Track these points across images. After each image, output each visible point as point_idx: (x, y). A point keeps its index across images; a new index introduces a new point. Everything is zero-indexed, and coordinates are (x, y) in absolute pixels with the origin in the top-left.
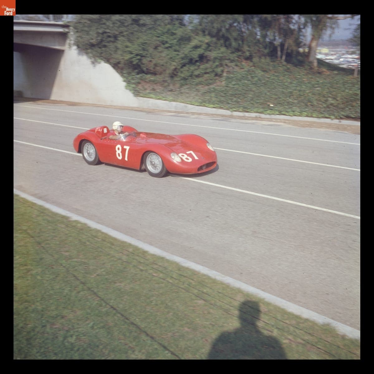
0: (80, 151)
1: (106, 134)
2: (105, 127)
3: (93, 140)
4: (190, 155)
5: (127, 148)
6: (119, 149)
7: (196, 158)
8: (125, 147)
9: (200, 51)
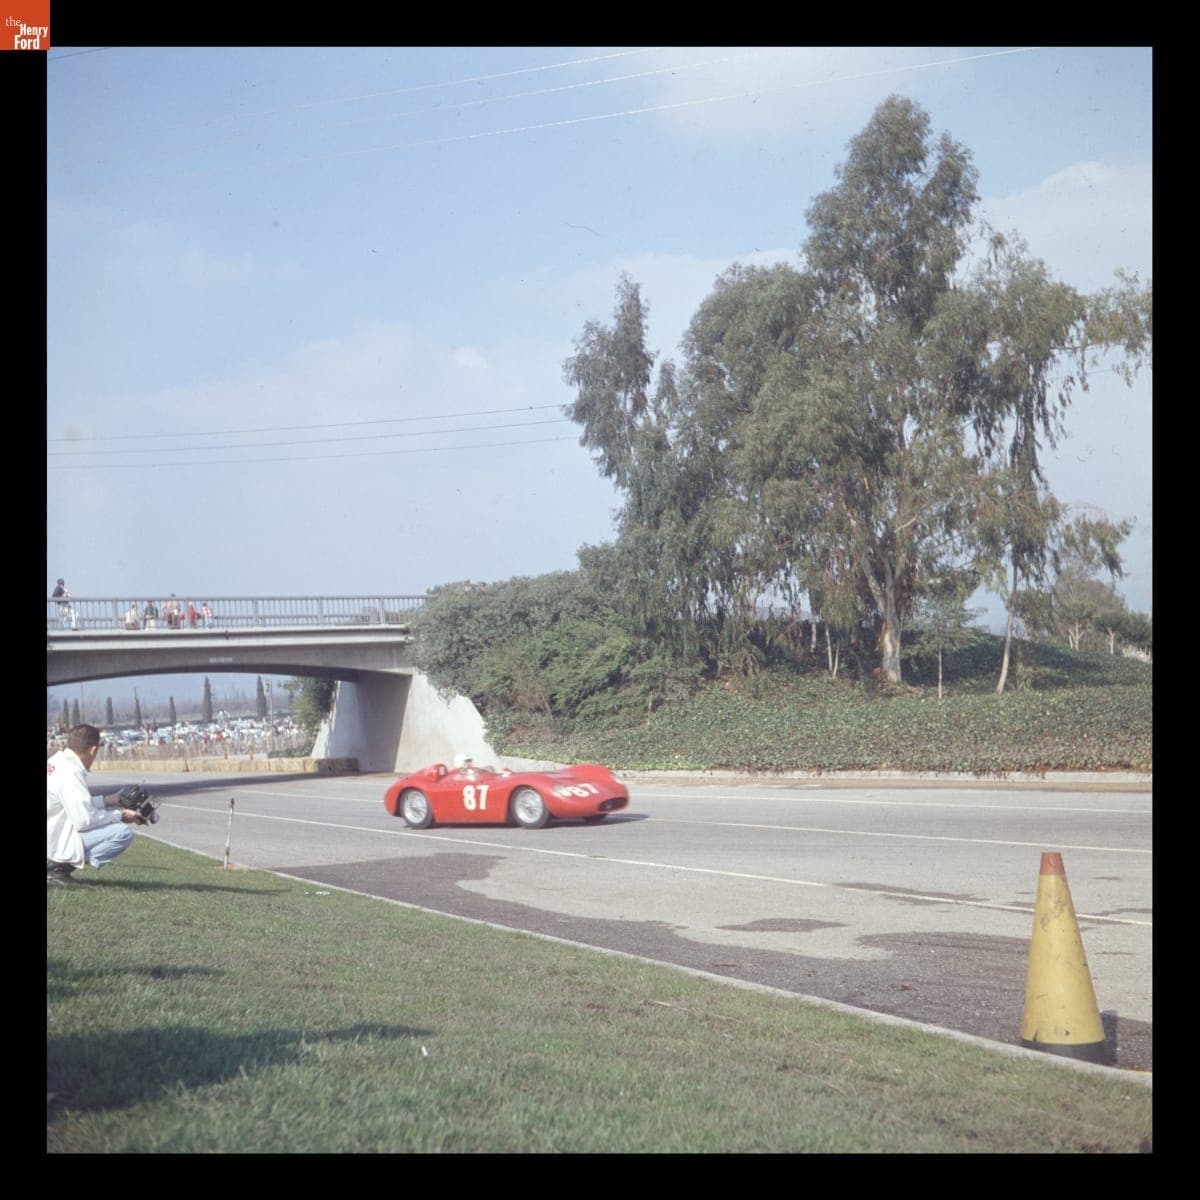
0: (398, 812)
1: (444, 776)
2: (441, 765)
3: (423, 787)
4: (585, 789)
5: (484, 789)
6: (469, 792)
7: (594, 791)
8: (480, 787)
9: (613, 665)
